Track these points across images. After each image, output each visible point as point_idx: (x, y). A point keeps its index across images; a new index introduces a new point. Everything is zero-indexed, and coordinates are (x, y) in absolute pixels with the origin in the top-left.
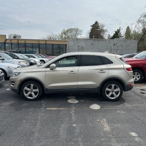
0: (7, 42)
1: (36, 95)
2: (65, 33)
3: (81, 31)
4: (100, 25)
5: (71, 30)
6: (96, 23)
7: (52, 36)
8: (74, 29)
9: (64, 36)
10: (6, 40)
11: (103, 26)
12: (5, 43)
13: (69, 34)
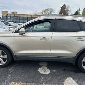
0: (8, 15)
1: (4, 61)
2: (44, 11)
3: (54, 10)
4: (66, 7)
5: (48, 10)
6: (64, 5)
7: (36, 13)
8: (50, 9)
9: (43, 13)
10: (8, 14)
11: (68, 7)
12: (7, 16)
13: (47, 12)
